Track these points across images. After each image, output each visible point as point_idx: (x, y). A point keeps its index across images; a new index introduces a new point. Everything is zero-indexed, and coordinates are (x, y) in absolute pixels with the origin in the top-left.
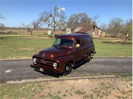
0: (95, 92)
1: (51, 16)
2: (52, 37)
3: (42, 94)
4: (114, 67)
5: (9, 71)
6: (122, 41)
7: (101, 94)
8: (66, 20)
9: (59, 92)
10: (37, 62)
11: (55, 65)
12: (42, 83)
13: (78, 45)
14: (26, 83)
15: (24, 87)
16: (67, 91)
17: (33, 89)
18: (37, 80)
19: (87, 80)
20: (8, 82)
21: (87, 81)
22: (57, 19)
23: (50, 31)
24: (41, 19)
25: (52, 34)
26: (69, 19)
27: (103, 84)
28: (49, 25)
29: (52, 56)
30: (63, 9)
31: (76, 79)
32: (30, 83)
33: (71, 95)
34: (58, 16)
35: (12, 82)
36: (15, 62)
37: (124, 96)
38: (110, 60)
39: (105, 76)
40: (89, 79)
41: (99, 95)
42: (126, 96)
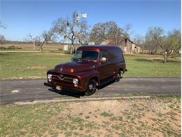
0: (124, 114)
1: (68, 24)
2: (69, 53)
3: (60, 115)
4: (149, 88)
5: (17, 91)
6: (163, 59)
7: (132, 117)
8: (88, 31)
9: (80, 114)
10: (52, 79)
11: (75, 81)
12: (59, 104)
13: (104, 59)
14: (39, 104)
15: (37, 109)
16: (90, 113)
17: (48, 110)
18: (53, 101)
19: (115, 101)
20: (17, 103)
21: (115, 103)
22: (77, 29)
23: (67, 46)
24: (55, 30)
25: (69, 49)
26: (93, 30)
27: (135, 105)
28: (65, 37)
29: (72, 71)
30: (85, 16)
31: (102, 100)
32: (44, 104)
33: (96, 117)
34: (78, 25)
35: (21, 103)
36: (23, 82)
37: (160, 118)
38: (145, 79)
39: (137, 97)
40: (118, 100)
41: (129, 117)
42: (163, 118)
